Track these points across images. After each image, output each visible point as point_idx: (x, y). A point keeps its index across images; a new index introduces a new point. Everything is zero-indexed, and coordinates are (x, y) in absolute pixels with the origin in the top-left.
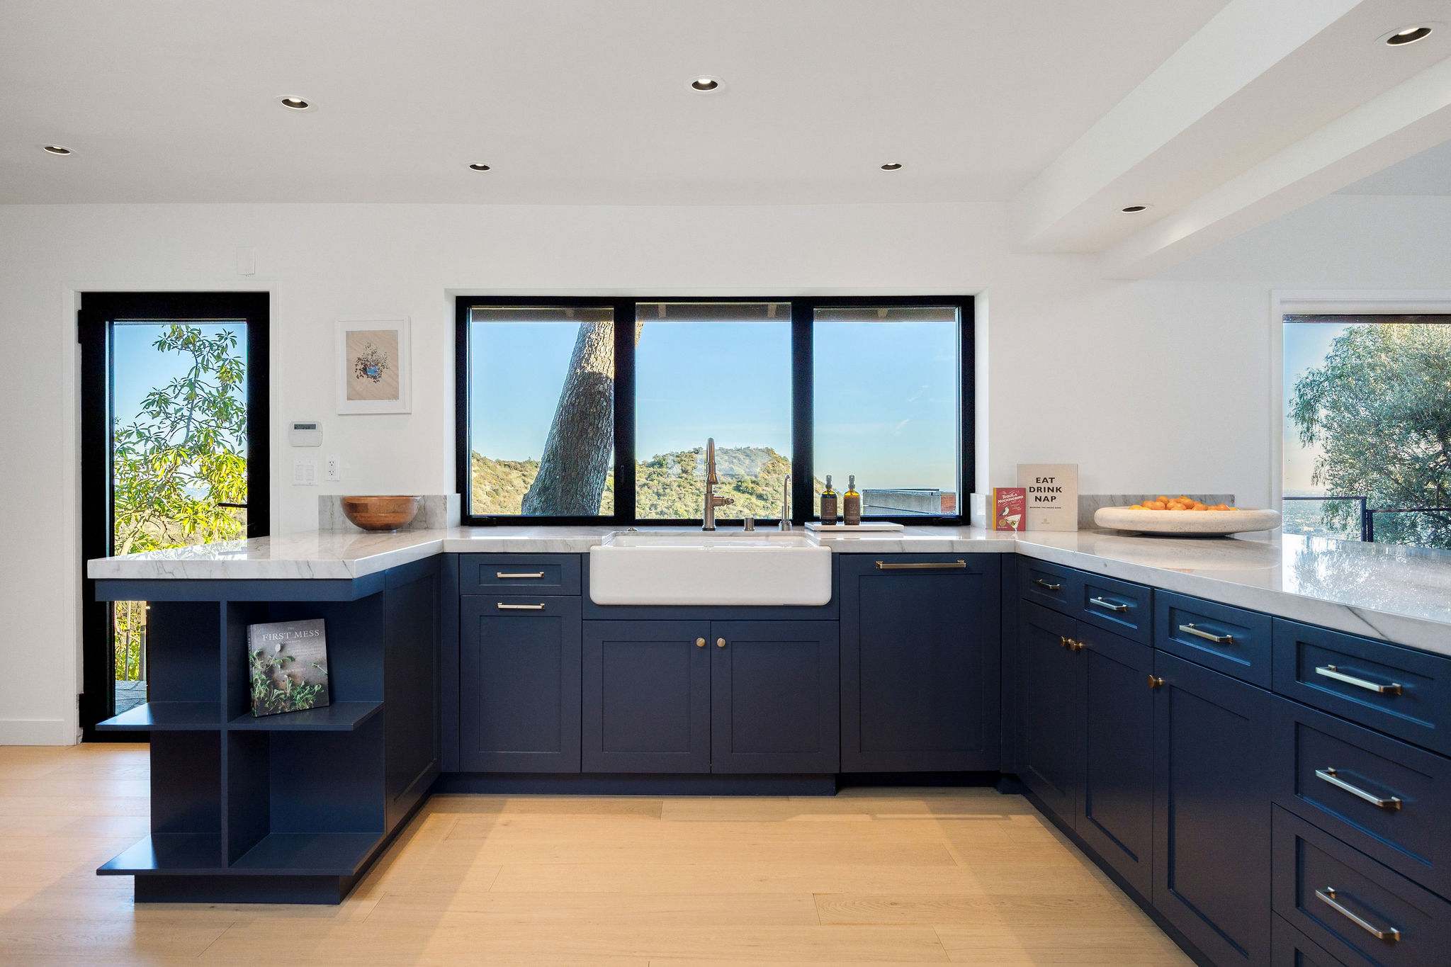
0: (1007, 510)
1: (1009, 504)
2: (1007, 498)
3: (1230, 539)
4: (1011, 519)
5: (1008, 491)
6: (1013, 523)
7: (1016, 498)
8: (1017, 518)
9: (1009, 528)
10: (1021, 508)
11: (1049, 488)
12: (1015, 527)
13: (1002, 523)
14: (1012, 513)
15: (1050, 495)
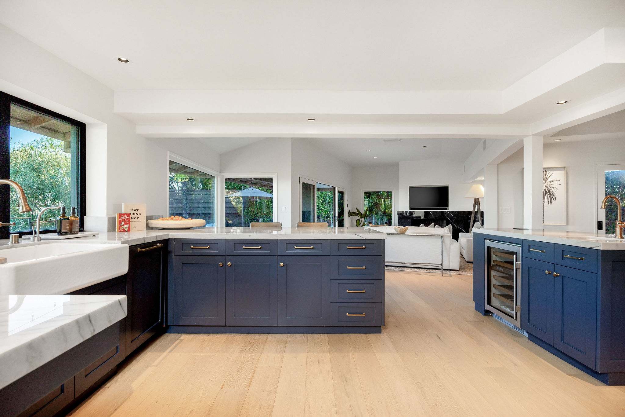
0: (123, 223)
1: (124, 220)
2: (123, 218)
3: (191, 229)
4: (125, 226)
5: (124, 215)
6: (126, 228)
7: (127, 218)
8: (127, 226)
9: (124, 230)
10: (128, 222)
11: (136, 213)
12: (126, 230)
13: (121, 229)
14: (125, 224)
15: (137, 216)
